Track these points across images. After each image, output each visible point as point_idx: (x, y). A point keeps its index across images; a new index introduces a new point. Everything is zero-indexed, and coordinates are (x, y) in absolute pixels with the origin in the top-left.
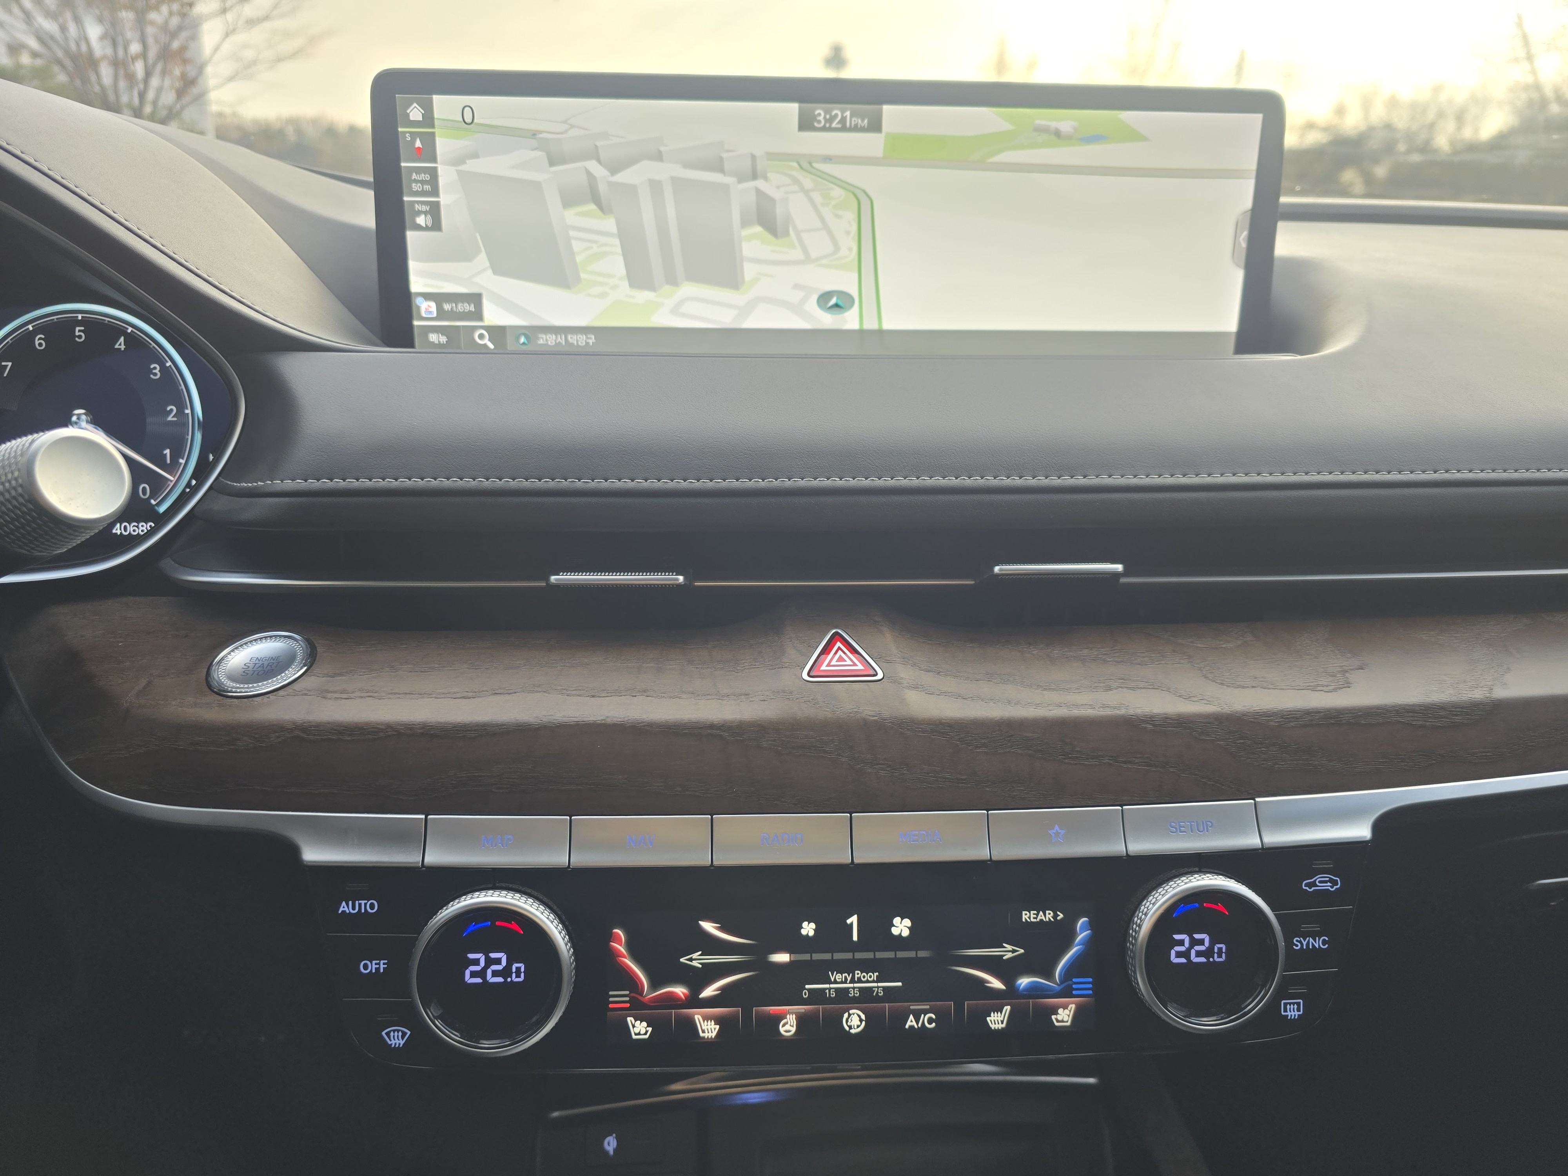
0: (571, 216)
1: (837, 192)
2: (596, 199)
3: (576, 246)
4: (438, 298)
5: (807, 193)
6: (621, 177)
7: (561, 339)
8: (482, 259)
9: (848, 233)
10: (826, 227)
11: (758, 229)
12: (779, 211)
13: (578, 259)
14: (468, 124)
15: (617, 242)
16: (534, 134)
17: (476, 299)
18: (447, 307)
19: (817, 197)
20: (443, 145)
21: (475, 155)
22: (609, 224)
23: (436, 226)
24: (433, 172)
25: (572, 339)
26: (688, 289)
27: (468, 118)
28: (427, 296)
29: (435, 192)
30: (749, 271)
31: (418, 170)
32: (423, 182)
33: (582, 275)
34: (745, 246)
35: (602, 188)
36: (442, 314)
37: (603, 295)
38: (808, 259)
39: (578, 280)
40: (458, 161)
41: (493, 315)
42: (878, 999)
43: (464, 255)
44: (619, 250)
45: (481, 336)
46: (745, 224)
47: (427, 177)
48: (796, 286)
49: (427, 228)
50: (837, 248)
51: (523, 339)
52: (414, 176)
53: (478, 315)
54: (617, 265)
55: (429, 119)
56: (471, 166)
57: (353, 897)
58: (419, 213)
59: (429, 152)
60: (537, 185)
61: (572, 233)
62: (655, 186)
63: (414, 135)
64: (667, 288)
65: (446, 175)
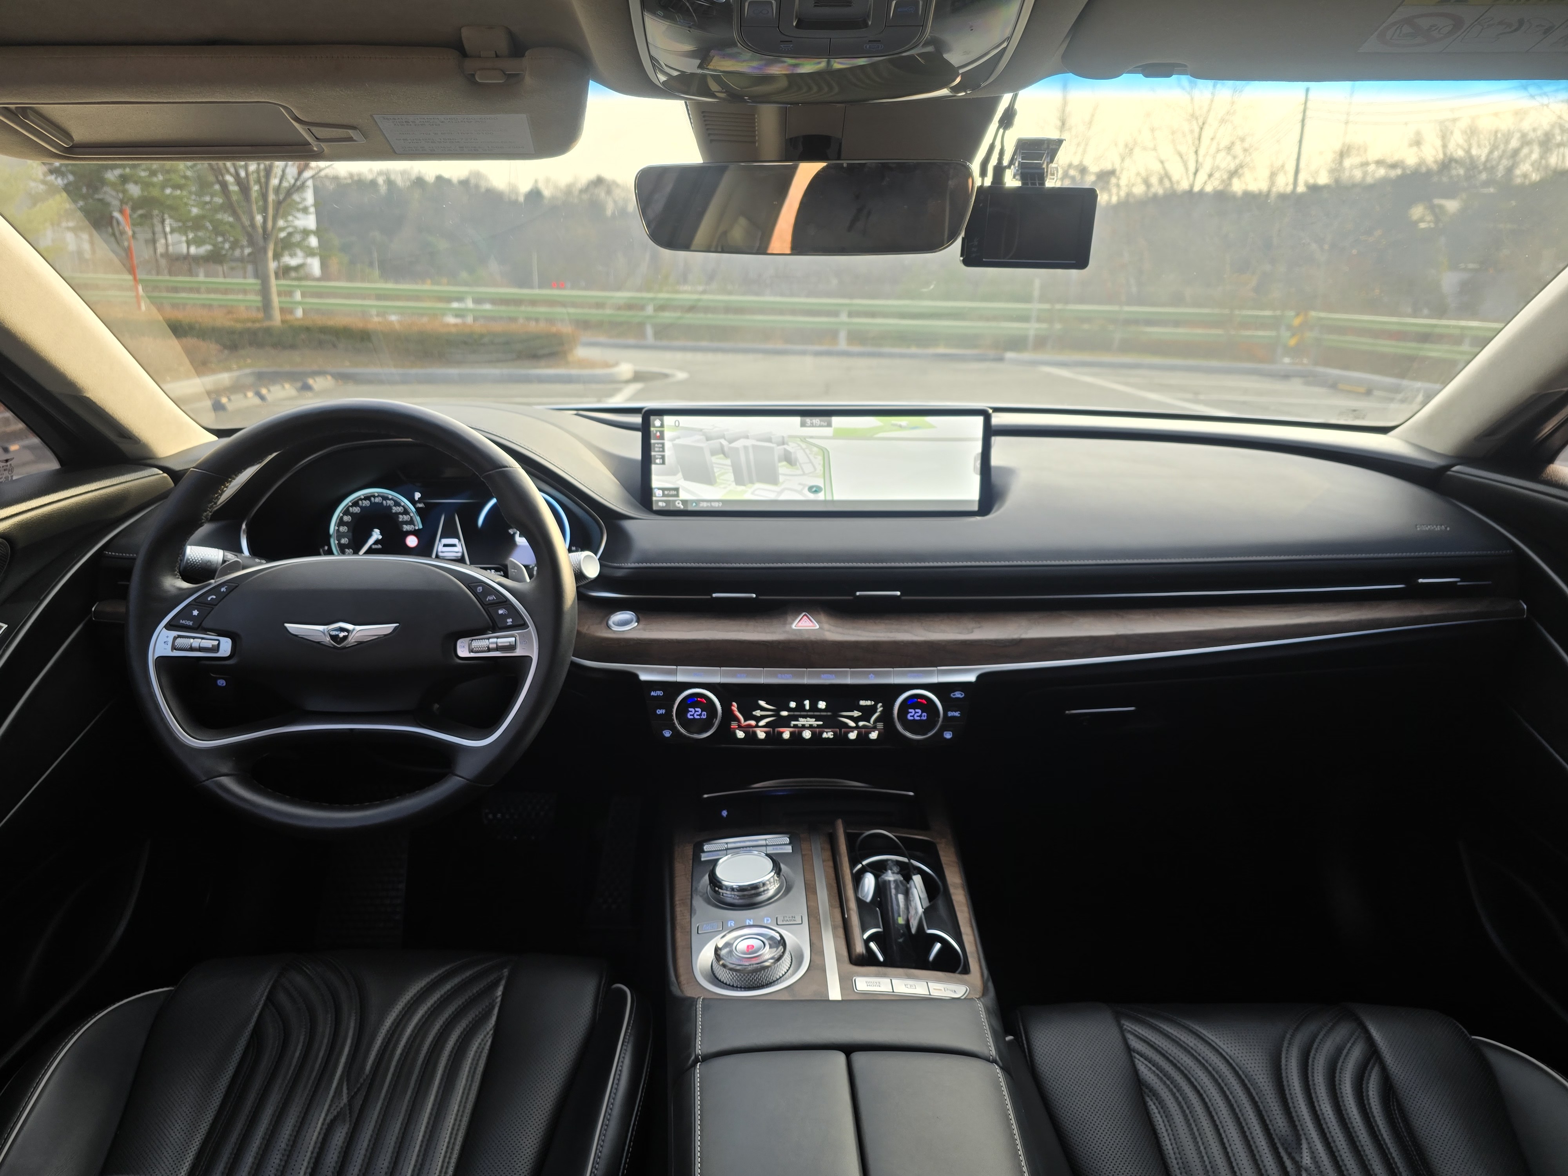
0: (714, 459)
1: (815, 449)
2: (723, 453)
3: (716, 470)
4: (663, 489)
5: (804, 450)
6: (734, 445)
7: (709, 504)
8: (680, 475)
9: (820, 464)
10: (811, 462)
11: (784, 463)
12: (793, 456)
13: (716, 475)
14: (677, 426)
15: (731, 468)
16: (701, 430)
17: (677, 489)
18: (666, 492)
19: (807, 451)
20: (668, 434)
21: (679, 438)
22: (728, 462)
23: (663, 463)
24: (663, 444)
25: (713, 504)
26: (758, 485)
27: (677, 424)
28: (659, 489)
29: (663, 451)
30: (781, 479)
31: (658, 444)
32: (659, 448)
33: (718, 480)
34: (780, 469)
35: (726, 449)
36: (664, 495)
37: (725, 488)
38: (804, 474)
39: (715, 482)
40: (672, 440)
41: (683, 496)
42: (815, 728)
43: (673, 473)
44: (731, 471)
45: (678, 503)
46: (780, 461)
47: (661, 446)
48: (800, 484)
49: (660, 464)
50: (815, 469)
51: (694, 504)
52: (656, 445)
53: (677, 495)
54: (731, 477)
55: (662, 426)
56: (677, 441)
57: (655, 690)
58: (657, 458)
59: (662, 437)
60: (701, 448)
61: (714, 465)
62: (746, 448)
63: (657, 431)
64: (750, 485)
65: (668, 445)
